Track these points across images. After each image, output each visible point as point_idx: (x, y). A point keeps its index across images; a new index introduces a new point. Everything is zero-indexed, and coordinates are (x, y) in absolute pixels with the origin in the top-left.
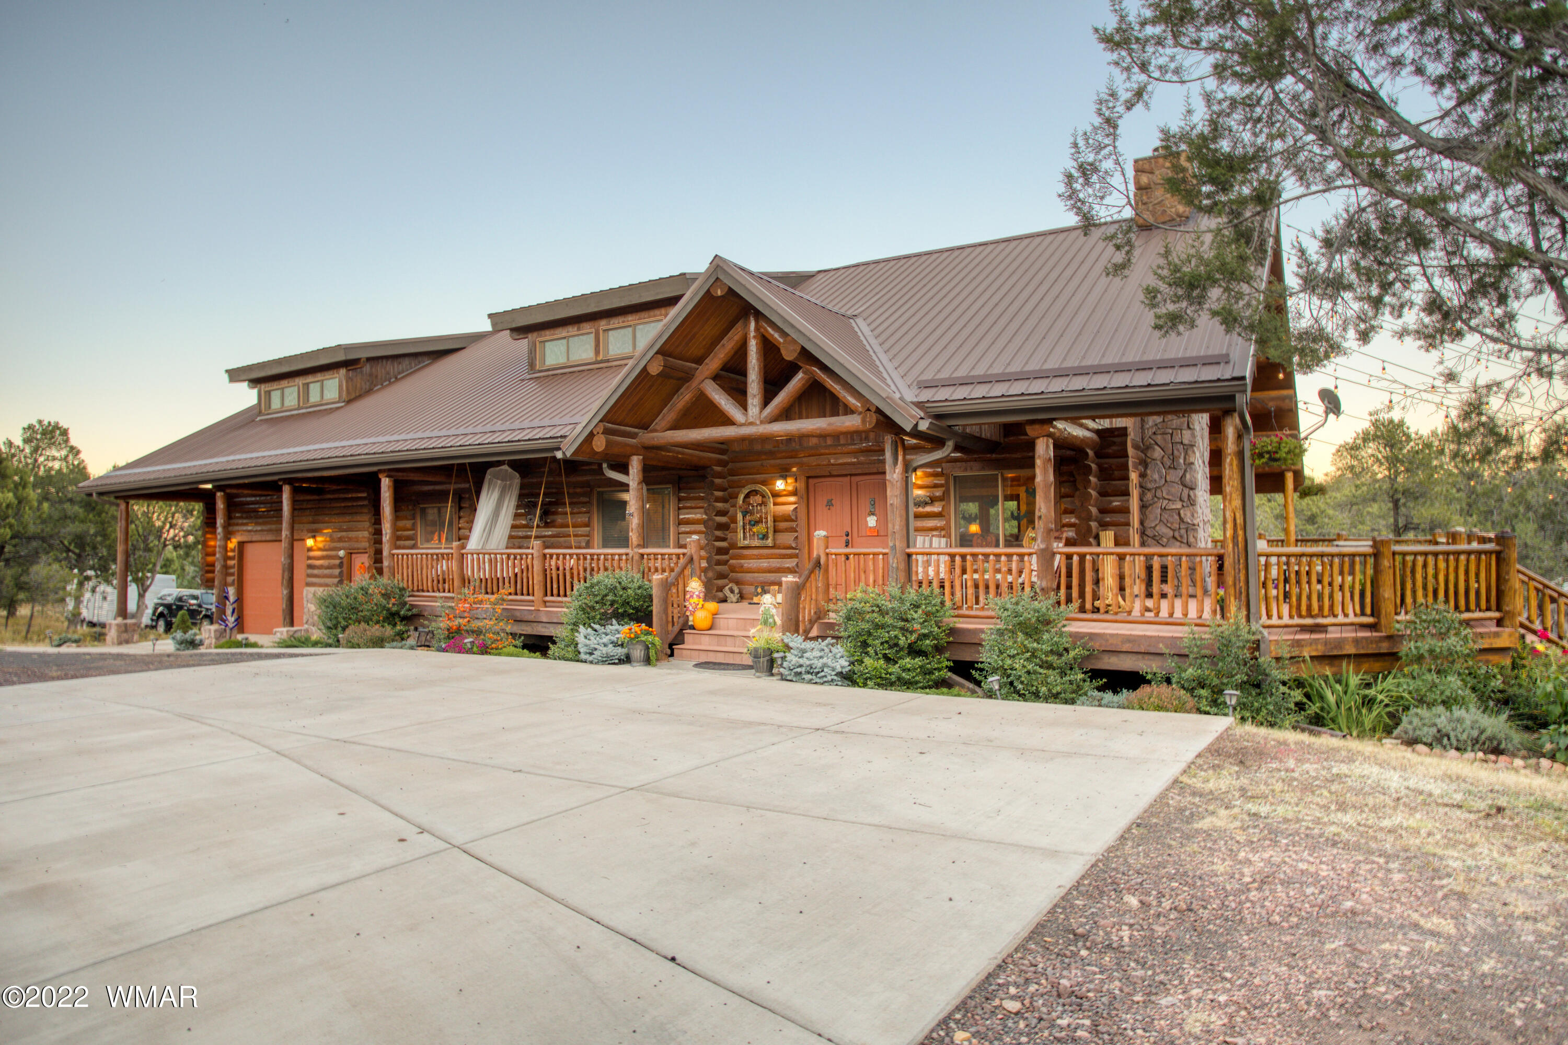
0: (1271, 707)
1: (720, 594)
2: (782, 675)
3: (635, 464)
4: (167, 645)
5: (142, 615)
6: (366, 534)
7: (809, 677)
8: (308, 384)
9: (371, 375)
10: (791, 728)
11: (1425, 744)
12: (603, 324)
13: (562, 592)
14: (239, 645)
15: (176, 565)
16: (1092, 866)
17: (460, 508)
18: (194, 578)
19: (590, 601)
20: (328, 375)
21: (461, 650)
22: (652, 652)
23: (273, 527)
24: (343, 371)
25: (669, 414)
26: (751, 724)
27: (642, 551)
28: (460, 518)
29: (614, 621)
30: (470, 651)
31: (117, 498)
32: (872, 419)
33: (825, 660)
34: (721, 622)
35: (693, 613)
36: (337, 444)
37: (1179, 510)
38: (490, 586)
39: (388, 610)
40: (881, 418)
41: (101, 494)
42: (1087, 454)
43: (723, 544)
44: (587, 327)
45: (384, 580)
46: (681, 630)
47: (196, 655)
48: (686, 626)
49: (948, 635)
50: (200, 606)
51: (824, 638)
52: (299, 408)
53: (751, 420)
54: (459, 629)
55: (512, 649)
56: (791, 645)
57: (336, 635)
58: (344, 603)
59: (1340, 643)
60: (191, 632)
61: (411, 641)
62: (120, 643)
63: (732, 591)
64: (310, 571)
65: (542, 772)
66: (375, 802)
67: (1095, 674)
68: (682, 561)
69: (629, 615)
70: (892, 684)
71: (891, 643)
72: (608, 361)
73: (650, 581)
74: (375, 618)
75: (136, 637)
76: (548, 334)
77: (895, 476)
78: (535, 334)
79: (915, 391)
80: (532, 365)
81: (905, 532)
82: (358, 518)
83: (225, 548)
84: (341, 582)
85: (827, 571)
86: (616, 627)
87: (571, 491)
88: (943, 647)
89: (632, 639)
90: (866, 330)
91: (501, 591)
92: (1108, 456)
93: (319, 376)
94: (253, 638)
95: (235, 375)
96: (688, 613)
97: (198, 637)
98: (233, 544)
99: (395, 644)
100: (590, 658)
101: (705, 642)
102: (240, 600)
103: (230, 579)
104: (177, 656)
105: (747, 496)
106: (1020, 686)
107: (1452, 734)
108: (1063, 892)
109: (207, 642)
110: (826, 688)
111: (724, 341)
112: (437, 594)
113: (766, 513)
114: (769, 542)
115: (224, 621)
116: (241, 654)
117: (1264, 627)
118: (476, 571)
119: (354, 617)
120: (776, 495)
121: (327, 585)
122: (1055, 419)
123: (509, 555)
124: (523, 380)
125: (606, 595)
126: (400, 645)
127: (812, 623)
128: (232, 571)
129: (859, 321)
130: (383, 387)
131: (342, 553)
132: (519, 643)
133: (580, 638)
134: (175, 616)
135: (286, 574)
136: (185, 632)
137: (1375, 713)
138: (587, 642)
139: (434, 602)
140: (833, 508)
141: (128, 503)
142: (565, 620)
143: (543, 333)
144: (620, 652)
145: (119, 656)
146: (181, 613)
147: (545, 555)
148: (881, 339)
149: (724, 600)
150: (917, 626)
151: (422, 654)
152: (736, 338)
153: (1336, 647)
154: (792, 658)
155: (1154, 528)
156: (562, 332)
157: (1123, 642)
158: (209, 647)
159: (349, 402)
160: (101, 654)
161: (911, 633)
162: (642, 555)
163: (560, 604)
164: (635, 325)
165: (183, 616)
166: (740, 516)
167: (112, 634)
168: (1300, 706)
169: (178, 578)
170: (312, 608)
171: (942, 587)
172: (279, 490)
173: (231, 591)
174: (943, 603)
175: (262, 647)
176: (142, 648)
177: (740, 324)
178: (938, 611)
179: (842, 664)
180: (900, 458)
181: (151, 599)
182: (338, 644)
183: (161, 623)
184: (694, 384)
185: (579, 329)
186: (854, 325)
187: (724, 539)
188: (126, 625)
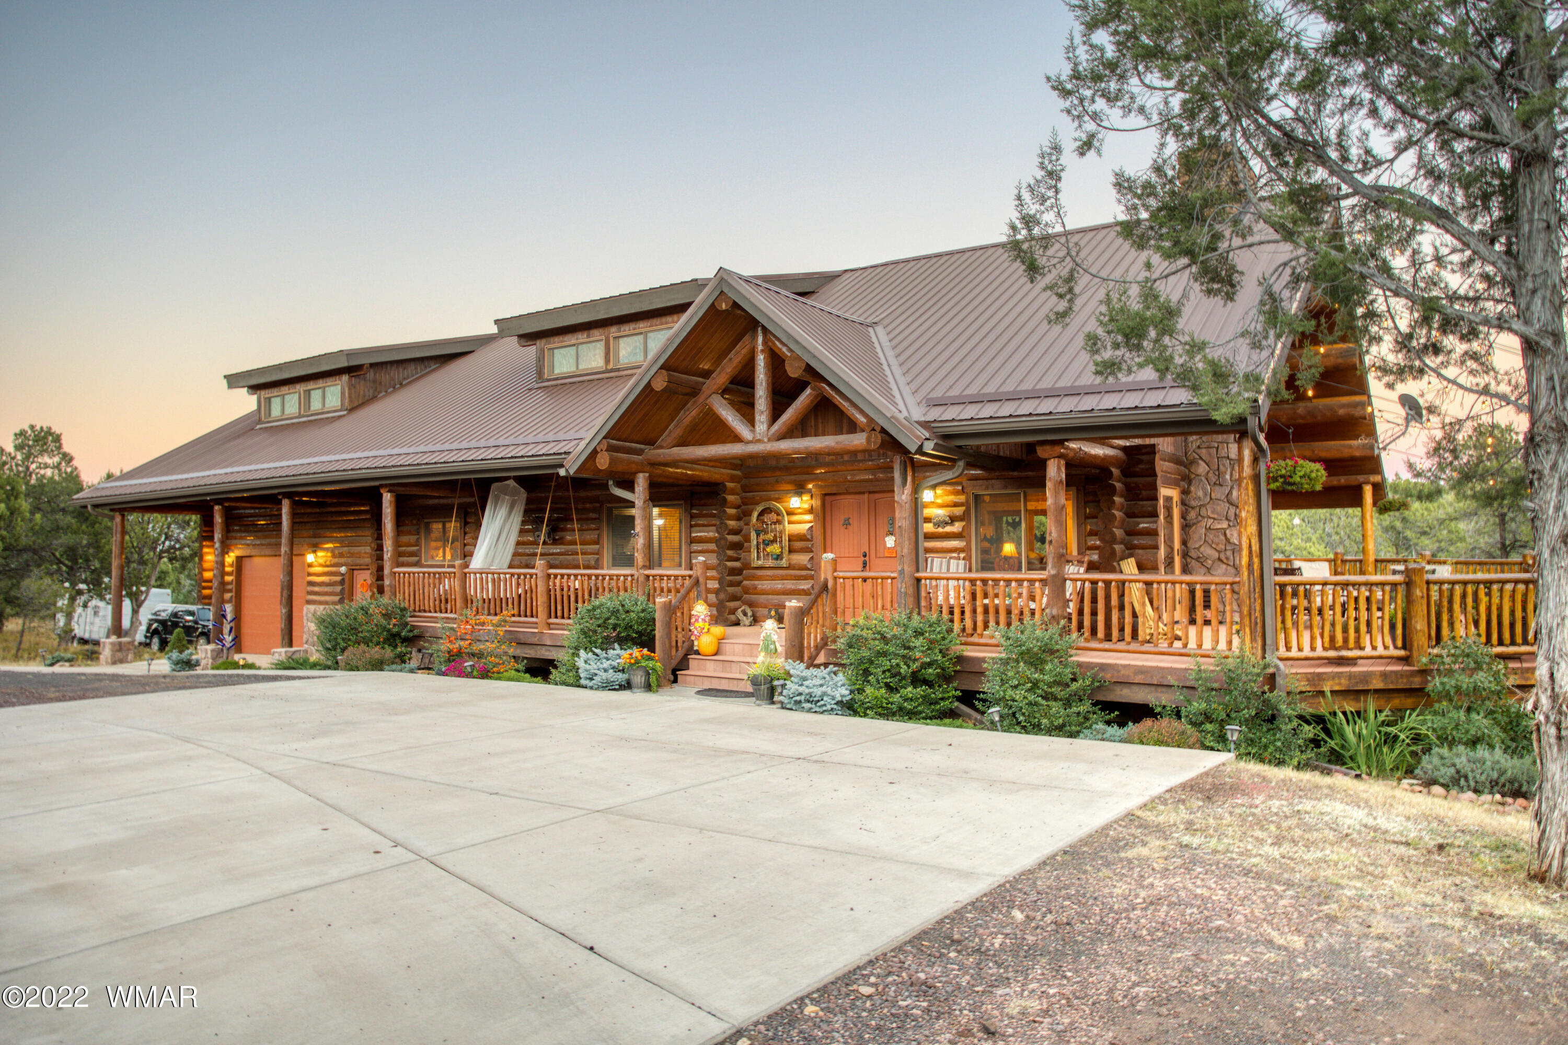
0: (1279, 744)
1: (732, 617)
2: (782, 703)
3: (641, 482)
4: (162, 666)
5: (136, 632)
6: (368, 549)
7: (807, 705)
8: (309, 391)
9: (374, 381)
10: (772, 757)
11: (1442, 785)
12: (613, 330)
13: (566, 615)
14: (236, 666)
15: (171, 578)
16: (999, 886)
17: (466, 523)
18: (190, 592)
19: (592, 624)
20: (329, 381)
21: (461, 674)
22: (653, 679)
23: (273, 541)
24: (345, 378)
25: (675, 430)
26: (733, 752)
27: (647, 572)
28: (465, 533)
29: (616, 646)
30: (470, 675)
31: (112, 510)
32: (877, 438)
33: (824, 689)
34: (727, 647)
35: (698, 637)
36: (337, 457)
37: (1225, 530)
38: (495, 606)
39: (389, 631)
40: (887, 438)
41: (96, 506)
42: (1111, 472)
43: (737, 564)
44: (597, 334)
45: (385, 600)
46: (686, 655)
47: (192, 676)
48: (691, 650)
49: (954, 664)
50: (196, 622)
51: (826, 665)
52: (300, 416)
53: (758, 437)
54: (460, 652)
55: (513, 673)
56: (792, 672)
57: (335, 657)
58: (343, 624)
59: (1366, 677)
60: (187, 652)
61: (414, 664)
62: (114, 663)
63: (745, 614)
64: (310, 588)
65: (517, 795)
66: (357, 820)
67: (1107, 706)
68: (687, 582)
69: (633, 639)
70: (894, 714)
71: (893, 671)
72: (618, 370)
73: (654, 603)
74: (375, 639)
75: (130, 656)
76: (557, 341)
77: (904, 497)
78: (544, 341)
79: (923, 409)
80: (540, 373)
81: (913, 556)
82: (360, 533)
83: (222, 564)
84: (341, 601)
85: (835, 595)
86: (618, 651)
87: (580, 506)
88: (950, 676)
89: (632, 664)
90: (884, 339)
91: (505, 612)
92: (1136, 475)
93: (321, 383)
94: (251, 658)
95: (233, 380)
96: (693, 638)
97: (194, 657)
98: (230, 558)
99: (394, 666)
100: (590, 684)
101: (711, 668)
102: (237, 618)
103: (227, 596)
104: (173, 678)
105: (761, 514)
106: (1021, 718)
107: (1470, 775)
108: (958, 906)
109: (203, 663)
110: (825, 717)
111: (731, 355)
112: (438, 615)
113: (781, 532)
114: (784, 563)
115: (221, 640)
116: (238, 675)
117: (1281, 659)
118: (478, 590)
119: (353, 638)
120: (790, 513)
121: (326, 603)
122: (1067, 440)
123: (512, 575)
124: (530, 389)
125: (609, 619)
126: (399, 667)
127: (818, 649)
128: (230, 587)
129: (879, 329)
130: (387, 394)
131: (343, 569)
132: (521, 667)
133: (580, 663)
134: (171, 633)
135: (285, 592)
136: (181, 652)
137: (1397, 751)
138: (587, 667)
139: (434, 623)
140: (850, 528)
141: (123, 516)
142: (566, 644)
143: (552, 339)
144: (621, 677)
145: (114, 677)
146: (177, 630)
147: (549, 576)
148: (898, 350)
149: (737, 623)
150: (918, 655)
151: (422, 678)
152: (744, 351)
153: (1361, 682)
154: (792, 687)
155: (1198, 549)
156: (571, 339)
157: (1136, 673)
158: (205, 668)
159: (351, 410)
160: (97, 675)
161: (915, 660)
162: (648, 576)
163: (561, 627)
164: (646, 333)
165: (179, 634)
166: (753, 535)
167: (106, 653)
168: (1316, 742)
169: (173, 592)
170: (312, 626)
171: (951, 613)
172: (279, 503)
173: (229, 608)
174: (950, 631)
175: (259, 668)
176: (136, 668)
177: (747, 338)
178: (944, 638)
179: (843, 692)
180: (909, 479)
181: (145, 615)
182: (336, 666)
183: (156, 640)
184: (701, 398)
185: (588, 336)
186: (872, 334)
187: (737, 559)
188: (120, 643)
